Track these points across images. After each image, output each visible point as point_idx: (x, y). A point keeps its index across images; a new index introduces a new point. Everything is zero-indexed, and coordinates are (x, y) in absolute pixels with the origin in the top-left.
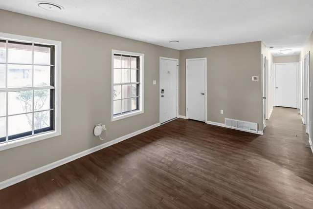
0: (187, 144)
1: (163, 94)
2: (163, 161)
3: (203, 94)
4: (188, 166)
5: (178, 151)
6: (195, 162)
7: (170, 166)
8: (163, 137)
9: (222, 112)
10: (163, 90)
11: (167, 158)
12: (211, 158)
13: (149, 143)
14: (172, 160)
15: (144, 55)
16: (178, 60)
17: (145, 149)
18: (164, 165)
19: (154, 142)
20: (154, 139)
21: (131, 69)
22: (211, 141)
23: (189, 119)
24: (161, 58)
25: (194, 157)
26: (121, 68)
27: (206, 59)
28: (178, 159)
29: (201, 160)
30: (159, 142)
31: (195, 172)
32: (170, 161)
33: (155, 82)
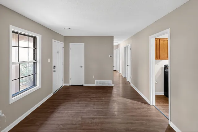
0: (82, 103)
1: (55, 70)
2: (74, 123)
3: (82, 67)
4: (94, 119)
5: (79, 110)
6: (95, 114)
7: (81, 125)
8: (61, 103)
9: (93, 77)
10: (55, 66)
11: (75, 119)
12: (101, 107)
13: (52, 112)
14: (80, 119)
15: (41, 36)
16: (63, 43)
17: (53, 119)
18: (78, 126)
19: (56, 110)
20: (55, 107)
21: (28, 48)
22: (94, 96)
23: (72, 85)
24: (53, 40)
25: (92, 111)
26: (18, 47)
27: (84, 44)
28: (83, 117)
29: (98, 111)
30: (61, 109)
31: (100, 121)
32: (79, 121)
33: (49, 60)
